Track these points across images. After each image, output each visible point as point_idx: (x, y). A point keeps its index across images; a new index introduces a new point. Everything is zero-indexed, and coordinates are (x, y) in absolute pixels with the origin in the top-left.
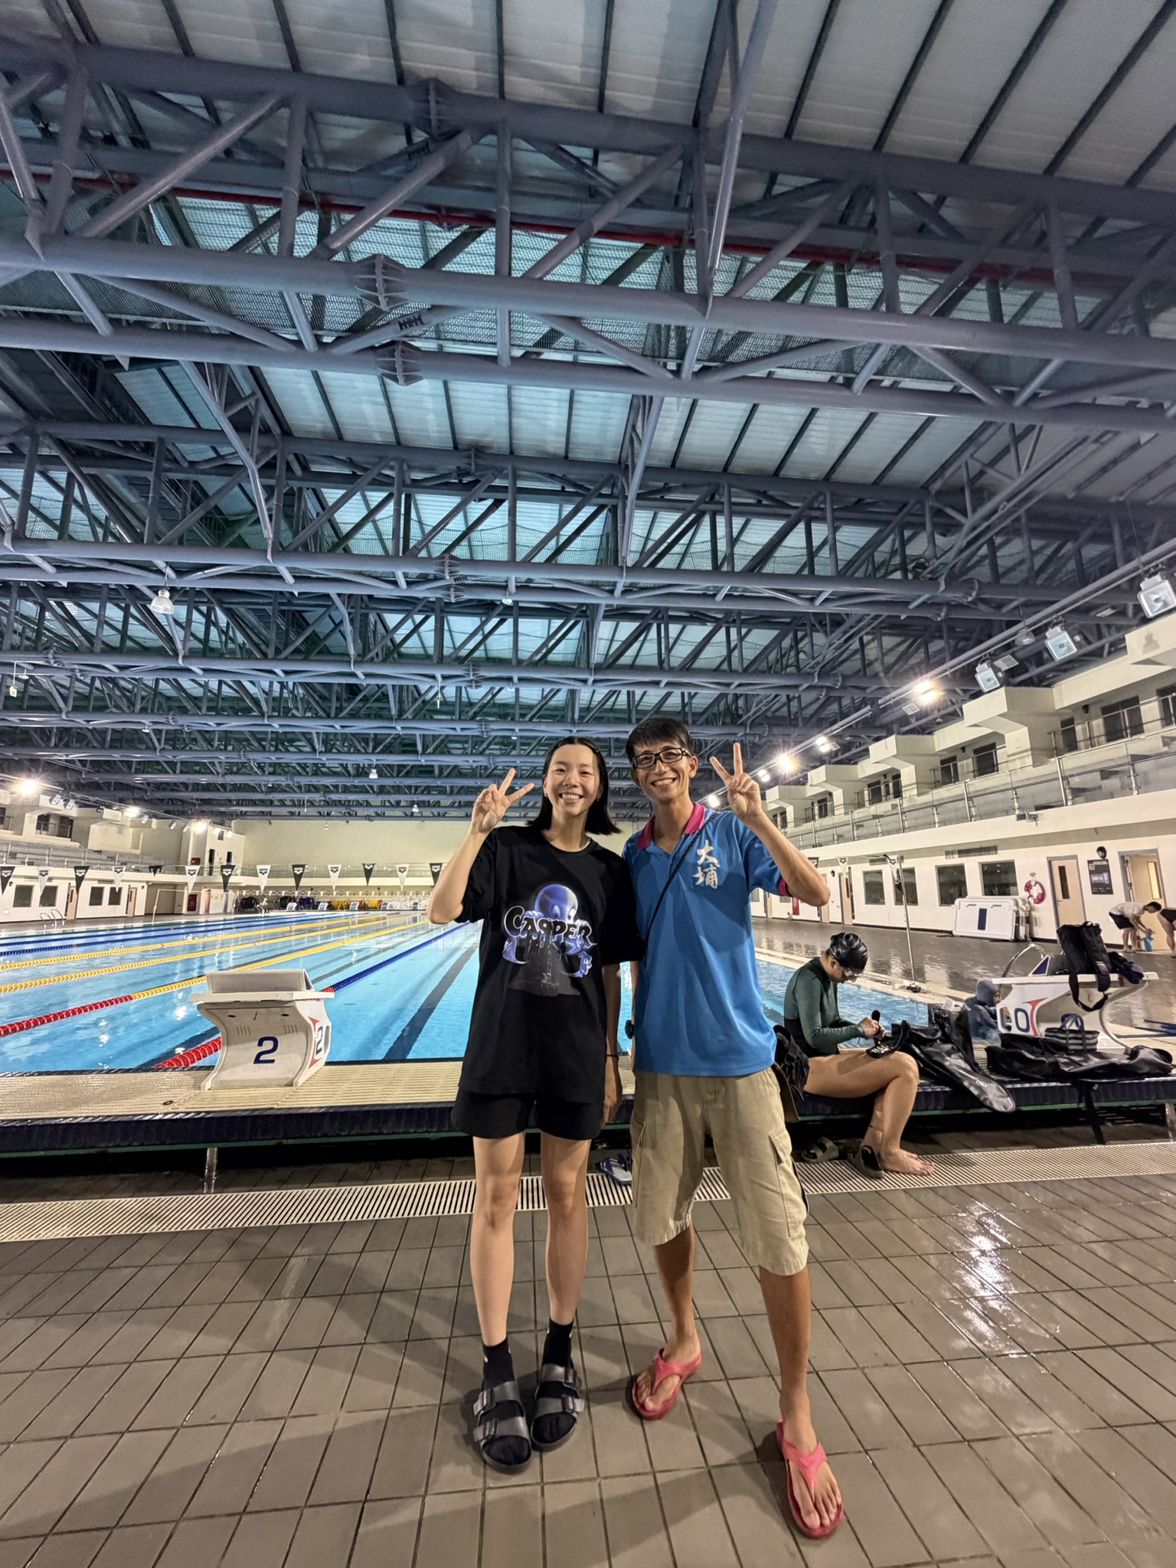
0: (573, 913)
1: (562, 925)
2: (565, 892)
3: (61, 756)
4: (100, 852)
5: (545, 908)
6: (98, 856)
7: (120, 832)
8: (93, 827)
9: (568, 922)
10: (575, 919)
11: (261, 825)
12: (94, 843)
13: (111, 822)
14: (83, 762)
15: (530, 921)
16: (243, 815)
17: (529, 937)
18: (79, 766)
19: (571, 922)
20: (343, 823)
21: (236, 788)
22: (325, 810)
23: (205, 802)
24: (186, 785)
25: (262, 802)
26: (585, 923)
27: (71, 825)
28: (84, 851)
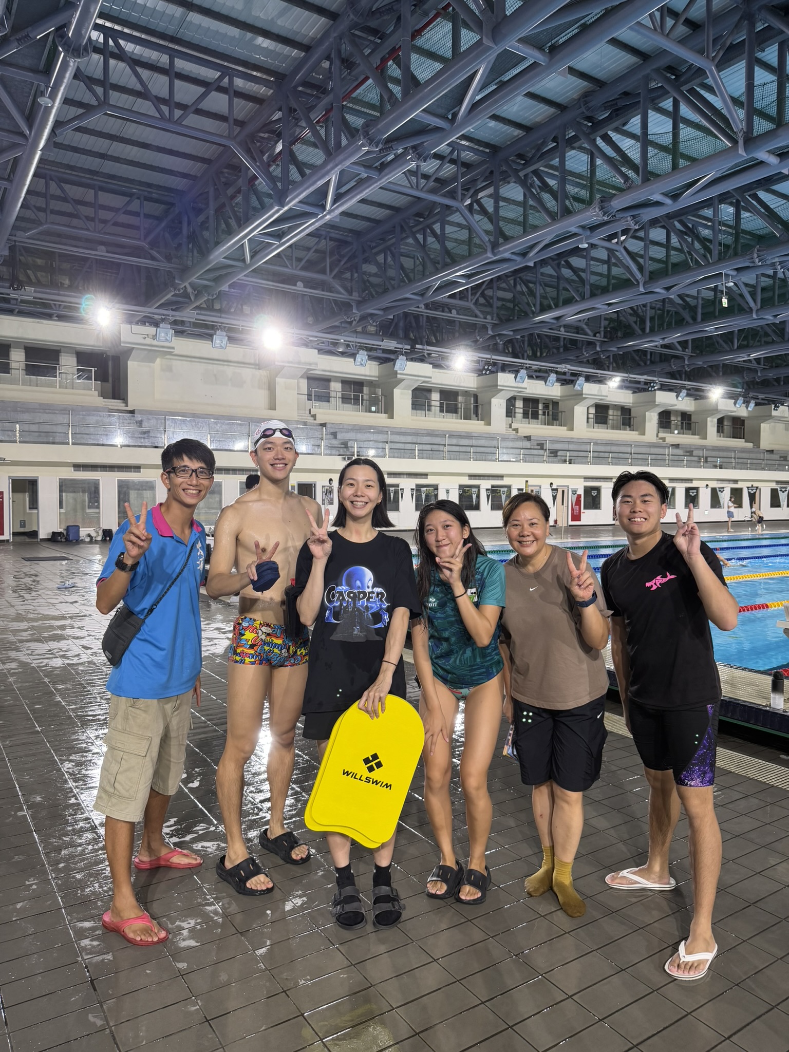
0: (371, 584)
1: (364, 593)
2: (363, 571)
3: (742, 357)
4: (772, 451)
5: (349, 584)
6: (767, 456)
8: (762, 425)
9: (367, 590)
10: (373, 587)
12: (765, 444)
13: (779, 419)
14: (758, 360)
15: (341, 594)
17: (341, 605)
18: (755, 364)
19: (370, 590)
26: (380, 590)
27: (743, 425)
28: (760, 453)
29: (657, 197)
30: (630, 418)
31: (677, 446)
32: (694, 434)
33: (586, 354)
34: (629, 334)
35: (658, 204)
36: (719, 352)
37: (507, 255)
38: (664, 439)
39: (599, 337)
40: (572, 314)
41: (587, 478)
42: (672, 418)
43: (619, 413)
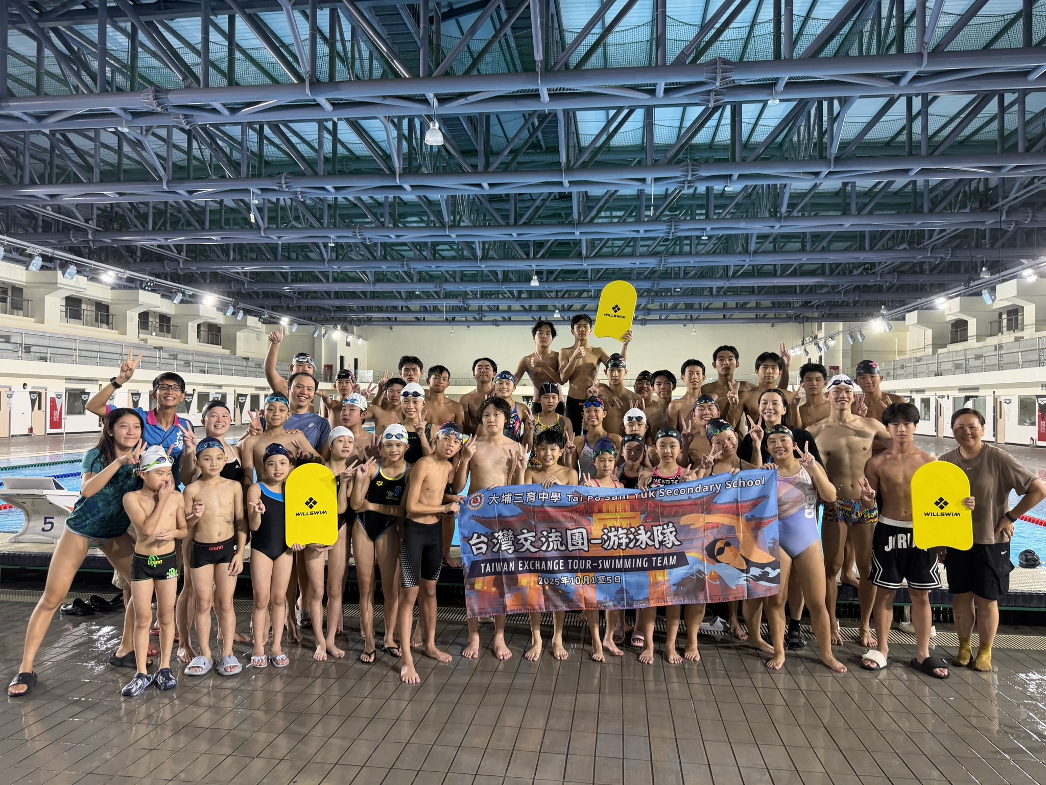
4: (248, 359)
6: (244, 363)
7: (258, 339)
8: (238, 334)
11: (382, 331)
12: (241, 351)
13: (254, 329)
16: (369, 321)
18: (242, 277)
20: (465, 327)
21: (375, 295)
22: (450, 316)
23: (340, 309)
24: (328, 293)
25: (395, 309)
27: (220, 332)
28: (236, 359)
29: (217, 105)
30: (108, 316)
31: (160, 348)
32: (174, 337)
33: (74, 241)
34: (125, 227)
35: (214, 111)
36: (213, 260)
37: (17, 113)
38: (145, 341)
39: (92, 224)
40: (70, 195)
41: (68, 379)
42: (150, 319)
43: (94, 308)
